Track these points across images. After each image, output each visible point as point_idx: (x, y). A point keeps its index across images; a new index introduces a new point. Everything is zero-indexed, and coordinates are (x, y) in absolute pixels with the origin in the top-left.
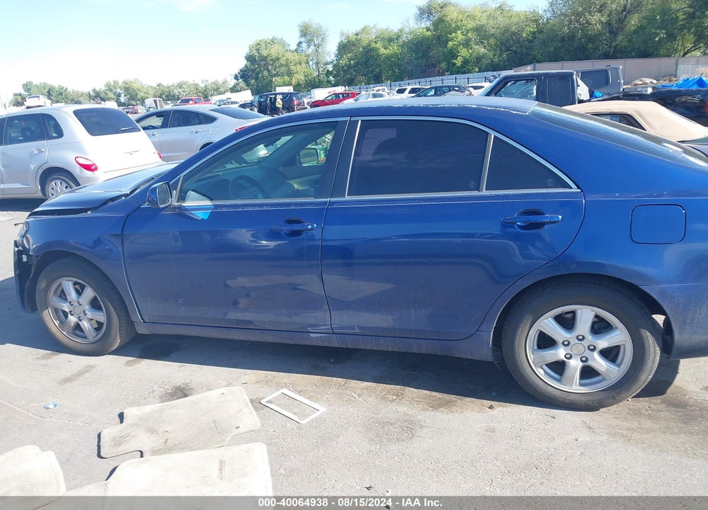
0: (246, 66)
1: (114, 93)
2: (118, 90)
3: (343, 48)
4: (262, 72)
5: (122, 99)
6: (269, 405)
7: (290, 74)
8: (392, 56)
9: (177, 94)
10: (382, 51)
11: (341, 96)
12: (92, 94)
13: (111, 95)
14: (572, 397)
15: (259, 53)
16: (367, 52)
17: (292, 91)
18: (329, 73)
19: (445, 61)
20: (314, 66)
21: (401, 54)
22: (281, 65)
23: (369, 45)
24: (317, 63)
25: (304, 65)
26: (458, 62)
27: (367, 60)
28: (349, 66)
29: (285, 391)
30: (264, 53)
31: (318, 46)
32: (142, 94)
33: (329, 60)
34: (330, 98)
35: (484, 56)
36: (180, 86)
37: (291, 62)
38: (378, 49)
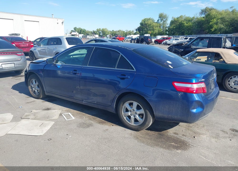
0: (140, 26)
1: (99, 32)
2: (100, 31)
3: (172, 23)
4: (144, 29)
5: (101, 34)
6: (63, 115)
7: (153, 30)
8: (189, 26)
9: (117, 34)
10: (186, 24)
11: (165, 39)
12: (93, 32)
13: (98, 33)
14: (131, 126)
15: (145, 23)
16: (180, 24)
17: (150, 36)
18: (166, 31)
19: (208, 29)
20: (162, 28)
21: (192, 26)
22: (151, 27)
23: (181, 22)
24: (163, 27)
25: (158, 27)
26: (213, 30)
27: (180, 27)
28: (173, 29)
29: (70, 113)
30: (146, 22)
31: (164, 21)
32: (107, 33)
33: (167, 26)
34: (161, 39)
35: (223, 28)
36: (119, 31)
37: (154, 26)
38: (184, 23)
